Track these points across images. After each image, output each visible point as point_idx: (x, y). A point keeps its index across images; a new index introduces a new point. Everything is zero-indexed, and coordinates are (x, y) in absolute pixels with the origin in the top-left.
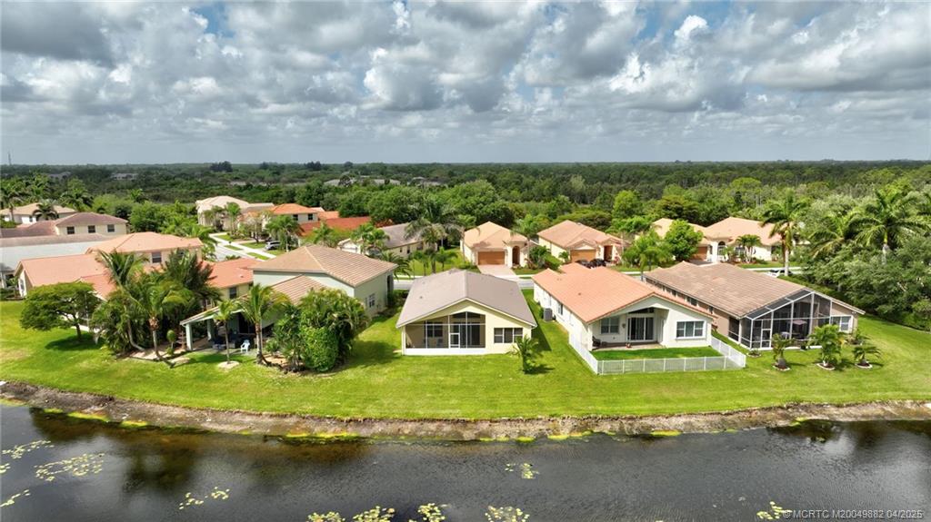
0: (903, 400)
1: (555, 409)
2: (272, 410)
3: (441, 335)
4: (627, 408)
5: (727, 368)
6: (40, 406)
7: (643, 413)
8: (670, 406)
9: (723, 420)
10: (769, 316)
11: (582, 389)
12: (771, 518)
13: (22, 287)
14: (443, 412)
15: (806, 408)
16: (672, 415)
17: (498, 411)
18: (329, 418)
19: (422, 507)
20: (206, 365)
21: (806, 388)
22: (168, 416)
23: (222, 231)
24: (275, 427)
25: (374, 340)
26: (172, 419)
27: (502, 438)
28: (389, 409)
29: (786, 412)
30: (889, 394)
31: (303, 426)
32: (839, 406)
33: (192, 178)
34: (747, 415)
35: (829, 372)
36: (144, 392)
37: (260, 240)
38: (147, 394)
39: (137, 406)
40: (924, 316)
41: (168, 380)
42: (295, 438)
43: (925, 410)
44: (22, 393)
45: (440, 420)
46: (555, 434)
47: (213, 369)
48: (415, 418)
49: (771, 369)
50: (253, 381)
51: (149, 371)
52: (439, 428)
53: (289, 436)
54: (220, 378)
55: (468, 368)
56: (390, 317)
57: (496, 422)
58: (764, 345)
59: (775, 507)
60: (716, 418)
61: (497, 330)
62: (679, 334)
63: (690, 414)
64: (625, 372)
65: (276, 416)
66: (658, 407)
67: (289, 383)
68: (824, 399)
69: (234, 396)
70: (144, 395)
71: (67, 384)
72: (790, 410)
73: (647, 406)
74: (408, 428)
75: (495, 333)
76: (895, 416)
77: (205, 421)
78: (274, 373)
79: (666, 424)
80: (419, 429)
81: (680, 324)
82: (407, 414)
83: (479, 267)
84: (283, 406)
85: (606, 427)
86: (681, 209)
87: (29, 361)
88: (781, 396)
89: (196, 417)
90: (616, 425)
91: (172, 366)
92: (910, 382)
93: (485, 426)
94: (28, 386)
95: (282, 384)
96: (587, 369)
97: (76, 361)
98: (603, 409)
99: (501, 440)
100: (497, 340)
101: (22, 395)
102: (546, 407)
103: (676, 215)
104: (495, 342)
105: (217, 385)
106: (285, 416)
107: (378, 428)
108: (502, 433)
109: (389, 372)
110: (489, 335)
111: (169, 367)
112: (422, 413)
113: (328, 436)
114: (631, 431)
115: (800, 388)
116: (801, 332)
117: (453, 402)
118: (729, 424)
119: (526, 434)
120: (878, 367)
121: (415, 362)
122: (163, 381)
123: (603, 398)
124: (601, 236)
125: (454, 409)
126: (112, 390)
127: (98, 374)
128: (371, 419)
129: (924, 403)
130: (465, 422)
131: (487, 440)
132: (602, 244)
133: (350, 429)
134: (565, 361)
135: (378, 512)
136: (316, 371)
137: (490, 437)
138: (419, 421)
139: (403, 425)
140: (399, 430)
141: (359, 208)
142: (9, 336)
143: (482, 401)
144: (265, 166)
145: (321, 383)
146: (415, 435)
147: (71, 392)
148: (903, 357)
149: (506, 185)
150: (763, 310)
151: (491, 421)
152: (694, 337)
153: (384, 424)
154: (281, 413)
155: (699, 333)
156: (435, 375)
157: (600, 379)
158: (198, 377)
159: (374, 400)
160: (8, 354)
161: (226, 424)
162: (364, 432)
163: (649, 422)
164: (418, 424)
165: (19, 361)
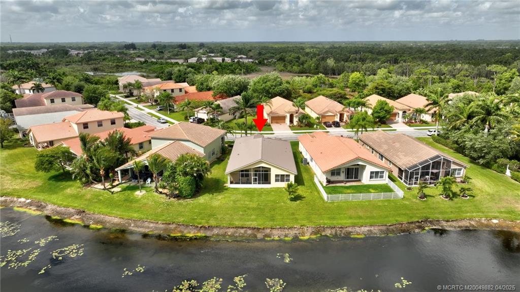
0: (481, 218)
1: (303, 222)
2: (164, 220)
3: (248, 176)
4: (340, 221)
5: (394, 198)
6: (49, 215)
7: (347, 225)
8: (361, 221)
9: (387, 229)
10: (418, 169)
11: (318, 210)
12: (401, 287)
13: (32, 139)
14: (248, 223)
15: (431, 222)
16: (362, 226)
17: (275, 223)
18: (191, 225)
19: (236, 278)
20: (129, 192)
21: (432, 211)
22: (112, 222)
23: (133, 96)
24: (165, 230)
25: (214, 177)
26: (114, 224)
27: (276, 238)
28: (221, 221)
29: (420, 224)
30: (474, 214)
31: (179, 229)
32: (448, 221)
33: (114, 55)
34: (400, 226)
35: (446, 201)
36: (100, 208)
37: (154, 103)
38: (101, 210)
39: (97, 216)
40: (502, 166)
41: (111, 201)
42: (175, 237)
43: (491, 223)
44: (39, 206)
45: (246, 228)
46: (302, 236)
47: (133, 195)
48: (234, 226)
49: (417, 199)
50: (153, 203)
51: (101, 195)
52: (245, 232)
53: (172, 235)
54: (137, 201)
55: (261, 197)
56: (223, 161)
57: (274, 229)
58: (415, 183)
59: (404, 281)
60: (384, 228)
61: (277, 176)
62: (371, 177)
63: (371, 226)
64: (341, 200)
65: (165, 223)
66: (355, 221)
67: (171, 205)
68: (440, 217)
69: (144, 212)
70: (99, 210)
71: (61, 203)
72: (422, 223)
73: (350, 221)
74: (230, 232)
75: (276, 177)
76: (475, 227)
77: (130, 226)
78: (163, 198)
79: (359, 231)
80: (235, 232)
81: (372, 173)
82: (230, 224)
83: (271, 125)
84: (169, 219)
85: (328, 232)
86: (385, 89)
87: (40, 188)
88: (419, 215)
89: (126, 223)
90: (334, 231)
91: (112, 193)
92: (486, 207)
93: (268, 231)
94: (42, 203)
95: (168, 205)
96: (321, 198)
97: (64, 188)
98: (327, 222)
99: (275, 239)
100: (277, 180)
101: (40, 208)
102: (299, 221)
103: (381, 92)
104: (276, 181)
105: (135, 205)
106: (170, 224)
107: (216, 231)
108: (276, 235)
109: (221, 198)
110: (273, 178)
111: (111, 193)
112: (237, 223)
113: (191, 235)
114: (340, 235)
115: (429, 210)
116: (435, 176)
117: (253, 217)
118: (390, 231)
119: (288, 236)
120: (472, 198)
121: (235, 192)
122: (108, 202)
123: (328, 216)
124: (339, 107)
125: (253, 221)
126: (84, 206)
127: (76, 197)
128: (212, 226)
129: (491, 219)
130: (258, 229)
131: (269, 239)
132: (338, 112)
133: (202, 231)
134: (311, 192)
135: (214, 280)
136: (185, 198)
137: (270, 237)
138: (236, 228)
139: (228, 230)
140: (226, 233)
141: (207, 86)
142: (29, 172)
143: (267, 217)
144: (154, 46)
145: (187, 205)
146: (233, 235)
147: (64, 207)
148: (486, 192)
149: (290, 62)
150: (416, 166)
151: (271, 228)
152: (379, 179)
153: (218, 229)
154: (167, 222)
155: (382, 177)
156: (244, 201)
157: (328, 204)
158: (126, 200)
159: (213, 216)
160: (30, 184)
161: (141, 227)
162: (208, 233)
163: (350, 229)
164: (235, 230)
165: (36, 188)
